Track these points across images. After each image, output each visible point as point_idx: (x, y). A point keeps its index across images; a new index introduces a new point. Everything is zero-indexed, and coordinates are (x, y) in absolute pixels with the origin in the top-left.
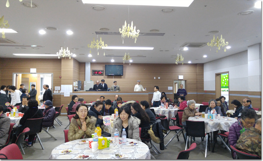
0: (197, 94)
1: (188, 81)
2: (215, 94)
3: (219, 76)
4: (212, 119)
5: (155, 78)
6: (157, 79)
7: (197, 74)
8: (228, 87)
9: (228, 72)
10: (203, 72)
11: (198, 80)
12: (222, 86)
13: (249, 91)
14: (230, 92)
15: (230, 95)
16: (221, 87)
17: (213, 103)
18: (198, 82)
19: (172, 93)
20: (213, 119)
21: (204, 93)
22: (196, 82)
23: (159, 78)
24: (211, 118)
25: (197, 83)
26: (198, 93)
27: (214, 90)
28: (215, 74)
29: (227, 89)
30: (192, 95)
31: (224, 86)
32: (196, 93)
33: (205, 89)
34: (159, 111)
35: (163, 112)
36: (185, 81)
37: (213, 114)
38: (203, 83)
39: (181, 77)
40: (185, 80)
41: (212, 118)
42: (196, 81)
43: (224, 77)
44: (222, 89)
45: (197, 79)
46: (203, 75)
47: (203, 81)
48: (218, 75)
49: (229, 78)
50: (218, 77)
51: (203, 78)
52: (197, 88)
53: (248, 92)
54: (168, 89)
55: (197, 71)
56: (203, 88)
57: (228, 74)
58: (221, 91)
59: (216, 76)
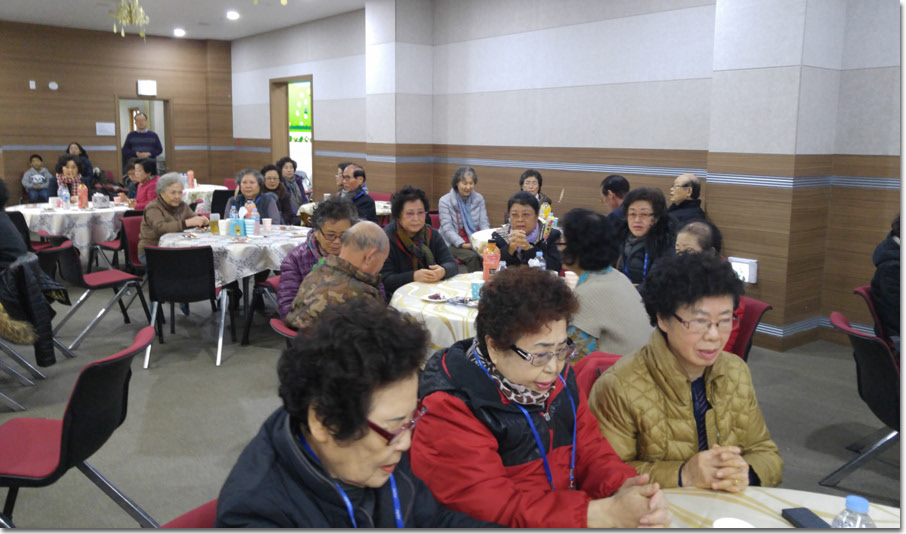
0: (209, 151)
1: (176, 102)
2: (268, 150)
3: (284, 88)
4: (244, 238)
5: (32, 85)
6: (43, 88)
7: (207, 79)
8: (311, 128)
9: (309, 78)
10: (230, 73)
11: (210, 102)
12: (290, 124)
13: (369, 141)
14: (316, 145)
15: (318, 153)
16: (288, 128)
17: (252, 182)
18: (211, 108)
19: (113, 148)
20: (245, 234)
21: (232, 148)
22: (205, 107)
23: (53, 86)
24: (238, 234)
25: (208, 112)
26: (213, 148)
27: (267, 136)
28: (270, 81)
29: (307, 134)
31: (301, 124)
32: (205, 148)
33: (237, 134)
34: (47, 220)
35: (67, 222)
36: (166, 102)
37: (247, 221)
38: (230, 113)
39: (148, 87)
40: (165, 97)
41: (242, 232)
42: (205, 102)
43: (298, 93)
44: (293, 134)
45: (207, 99)
46: (229, 81)
47: (231, 105)
48: (280, 85)
49: (314, 98)
50: (279, 92)
51: (230, 92)
52: (208, 130)
53: (364, 143)
54: (98, 133)
55: (209, 69)
56: (230, 130)
57: (309, 84)
58: (288, 139)
59: (272, 90)
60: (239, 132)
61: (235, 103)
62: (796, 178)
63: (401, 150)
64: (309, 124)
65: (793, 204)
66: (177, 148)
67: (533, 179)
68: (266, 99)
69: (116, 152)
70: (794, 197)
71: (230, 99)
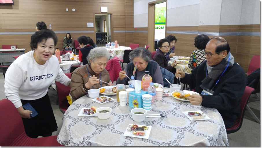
0: (125, 33)
1: (114, 14)
2: (146, 32)
3: (154, 6)
5: (67, 10)
6: (70, 11)
7: (125, 6)
8: (166, 23)
10: (133, 3)
11: (126, 14)
12: (156, 22)
14: (167, 29)
15: (168, 32)
16: (154, 23)
18: (126, 16)
19: (93, 32)
21: (133, 31)
22: (124, 16)
23: (74, 10)
25: (125, 18)
26: (127, 32)
27: (146, 26)
28: (149, 3)
29: (164, 26)
30: (119, 33)
31: (161, 22)
32: (124, 31)
33: (135, 26)
36: (111, 14)
38: (133, 18)
39: (104, 9)
44: (156, 26)
45: (125, 13)
46: (133, 6)
47: (133, 15)
48: (152, 5)
50: (152, 8)
51: (133, 10)
52: (125, 25)
54: (88, 27)
55: (126, 2)
56: (133, 25)
57: (165, 3)
58: (154, 28)
59: (149, 7)
60: (136, 25)
64: (165, 22)
66: (114, 32)
68: (146, 11)
69: (94, 33)
71: (133, 13)
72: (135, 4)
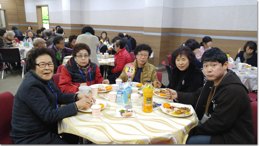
0: (19, 25)
1: (7, 10)
2: (37, 26)
3: (40, 8)
4: (29, 47)
7: (17, 5)
8: (49, 20)
9: (47, 6)
10: (24, 3)
11: (19, 11)
12: (43, 19)
13: (64, 23)
14: (50, 24)
16: (42, 20)
22: (17, 13)
24: (27, 46)
25: (18, 14)
27: (37, 22)
28: (36, 6)
29: (48, 22)
33: (27, 21)
36: (4, 11)
37: (29, 43)
38: (25, 15)
40: (4, 9)
42: (17, 11)
43: (44, 10)
44: (44, 21)
46: (24, 5)
47: (25, 13)
48: (39, 7)
49: (49, 11)
50: (39, 9)
51: (24, 9)
52: (18, 19)
55: (17, 1)
56: (25, 20)
57: (47, 7)
58: (42, 23)
59: (37, 9)
61: (26, 11)
62: (162, 33)
63: (72, 25)
64: (48, 19)
65: (161, 39)
66: (9, 24)
67: (104, 34)
68: (36, 11)
70: (161, 38)
71: (25, 11)
72: (25, 4)
